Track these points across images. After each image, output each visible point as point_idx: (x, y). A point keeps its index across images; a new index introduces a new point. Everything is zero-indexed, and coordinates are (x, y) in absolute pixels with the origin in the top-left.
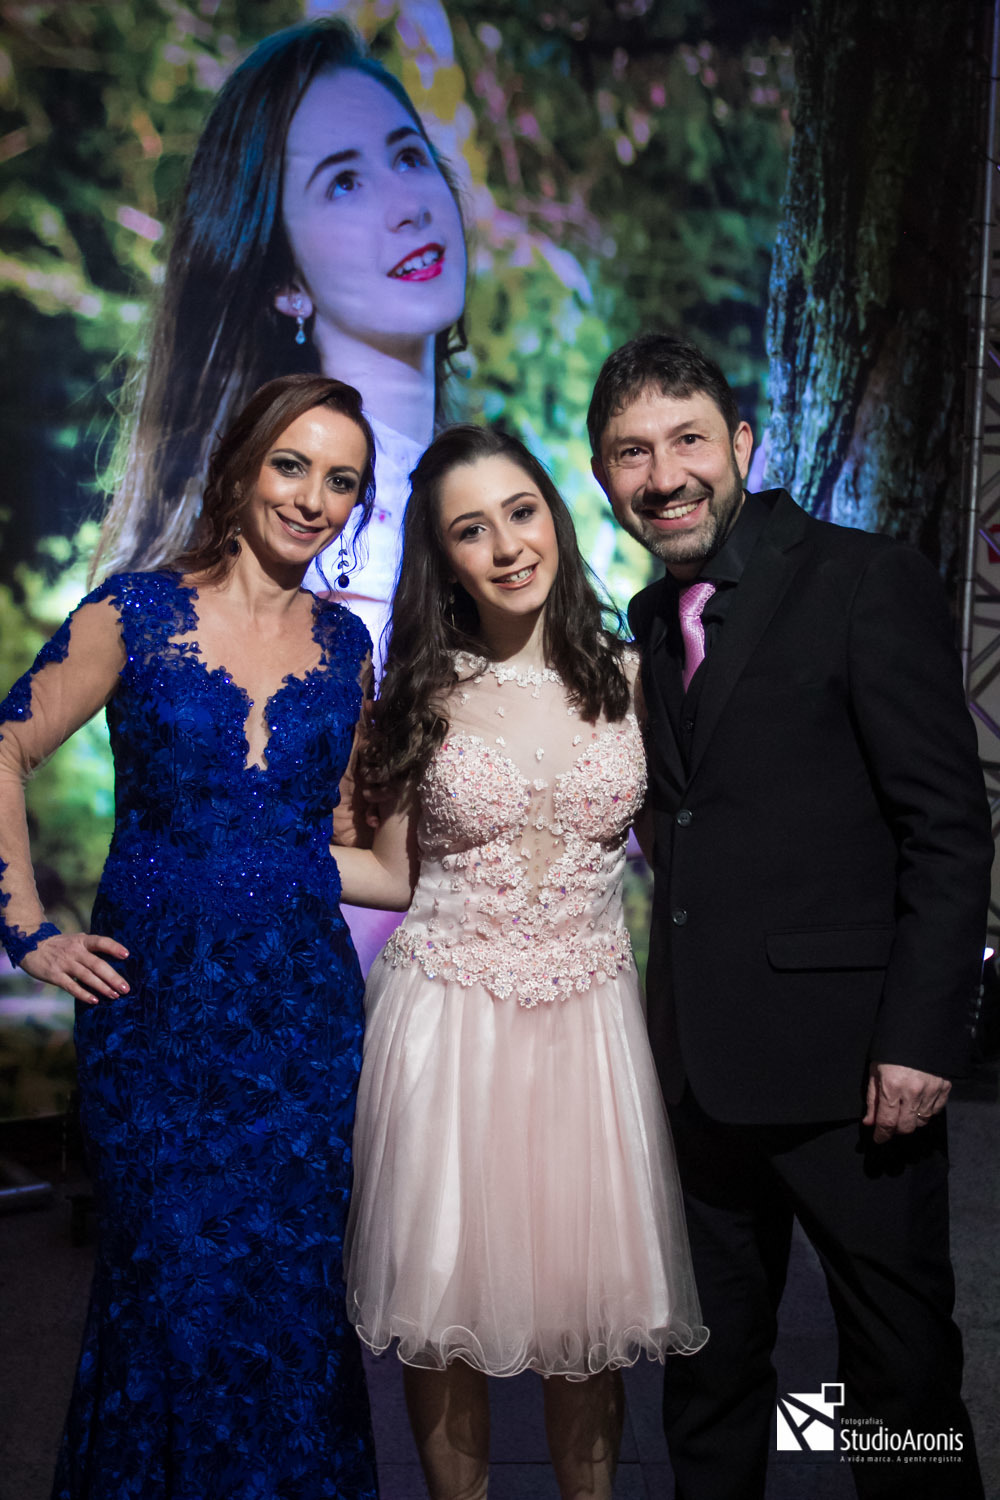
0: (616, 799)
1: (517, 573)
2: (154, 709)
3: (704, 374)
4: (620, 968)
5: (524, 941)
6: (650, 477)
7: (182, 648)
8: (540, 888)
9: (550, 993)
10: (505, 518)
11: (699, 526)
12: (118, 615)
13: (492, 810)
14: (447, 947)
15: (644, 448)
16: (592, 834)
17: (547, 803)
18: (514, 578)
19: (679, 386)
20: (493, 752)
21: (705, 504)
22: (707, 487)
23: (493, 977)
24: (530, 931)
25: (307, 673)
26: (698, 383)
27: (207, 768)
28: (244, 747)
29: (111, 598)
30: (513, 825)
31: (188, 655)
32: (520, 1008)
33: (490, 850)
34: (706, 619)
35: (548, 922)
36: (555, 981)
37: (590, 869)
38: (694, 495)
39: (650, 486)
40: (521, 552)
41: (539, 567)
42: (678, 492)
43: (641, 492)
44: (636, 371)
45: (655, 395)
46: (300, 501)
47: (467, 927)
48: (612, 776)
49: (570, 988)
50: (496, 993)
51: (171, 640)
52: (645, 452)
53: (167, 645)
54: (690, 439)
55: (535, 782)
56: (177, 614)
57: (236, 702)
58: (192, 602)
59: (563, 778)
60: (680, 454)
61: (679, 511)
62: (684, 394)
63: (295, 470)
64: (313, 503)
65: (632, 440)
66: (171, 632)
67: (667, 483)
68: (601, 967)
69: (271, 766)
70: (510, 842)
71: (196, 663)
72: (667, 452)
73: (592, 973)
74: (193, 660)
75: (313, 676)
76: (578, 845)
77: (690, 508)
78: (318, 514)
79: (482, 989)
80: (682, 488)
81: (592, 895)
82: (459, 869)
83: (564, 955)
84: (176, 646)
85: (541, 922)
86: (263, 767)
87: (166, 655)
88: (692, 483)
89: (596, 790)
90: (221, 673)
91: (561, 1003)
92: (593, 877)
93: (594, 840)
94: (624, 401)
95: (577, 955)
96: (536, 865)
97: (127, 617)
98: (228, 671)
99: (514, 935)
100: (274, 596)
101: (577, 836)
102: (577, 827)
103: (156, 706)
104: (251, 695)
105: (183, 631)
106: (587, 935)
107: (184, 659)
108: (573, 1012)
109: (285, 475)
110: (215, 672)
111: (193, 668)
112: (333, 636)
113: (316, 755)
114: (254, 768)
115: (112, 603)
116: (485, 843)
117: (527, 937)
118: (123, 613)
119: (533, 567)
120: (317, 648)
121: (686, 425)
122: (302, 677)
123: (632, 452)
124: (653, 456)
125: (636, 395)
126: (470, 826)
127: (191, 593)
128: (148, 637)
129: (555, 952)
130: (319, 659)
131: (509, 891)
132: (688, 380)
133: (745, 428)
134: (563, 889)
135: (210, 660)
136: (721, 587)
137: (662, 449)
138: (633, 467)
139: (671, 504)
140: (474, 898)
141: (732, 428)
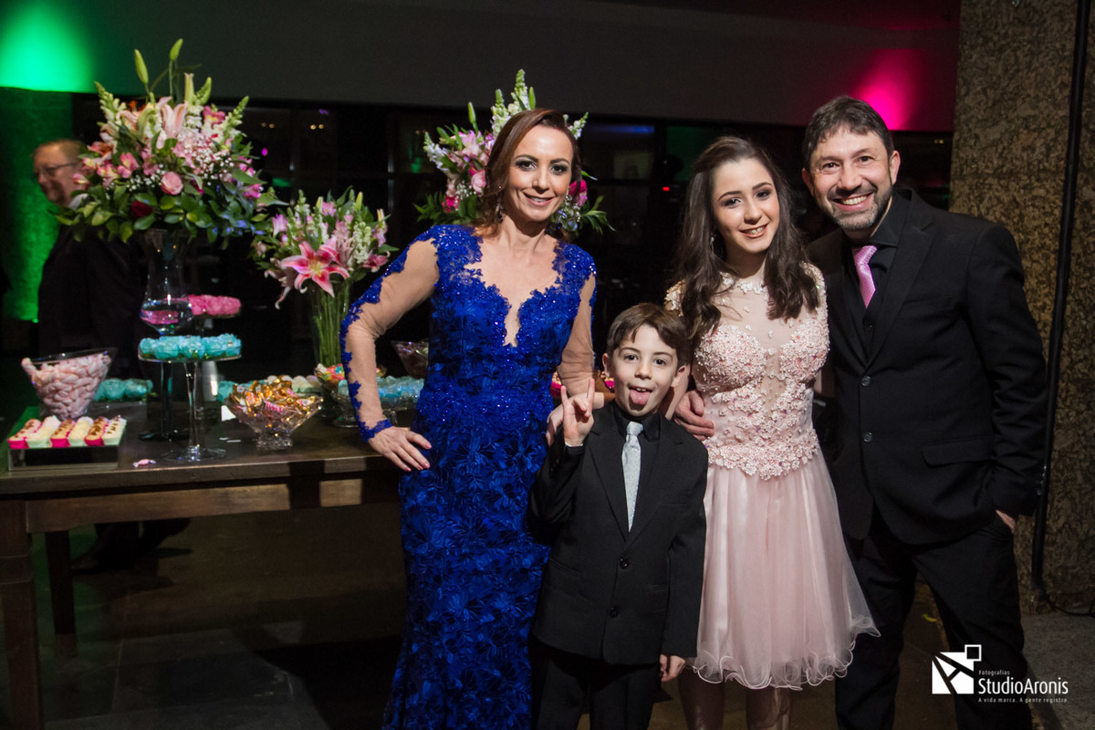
0: (815, 357)
1: (756, 229)
2: (452, 308)
3: (874, 121)
4: (813, 453)
5: (762, 441)
6: (840, 180)
7: (472, 272)
8: (772, 411)
9: (778, 471)
10: (753, 196)
11: (867, 210)
12: (436, 250)
13: (746, 369)
14: (717, 447)
15: (838, 163)
16: (802, 379)
17: (776, 364)
18: (754, 231)
19: (860, 128)
20: (745, 334)
21: (872, 197)
22: (874, 187)
23: (745, 463)
24: (765, 436)
25: (547, 289)
26: (872, 127)
27: (483, 343)
28: (504, 332)
29: (432, 240)
30: (758, 377)
31: (475, 276)
32: (761, 480)
33: (744, 391)
34: (873, 265)
35: (776, 430)
36: (780, 464)
37: (799, 399)
38: (866, 191)
39: (840, 185)
40: (760, 218)
41: (768, 226)
42: (857, 189)
43: (834, 189)
44: (835, 118)
45: (846, 133)
46: (535, 183)
47: (729, 435)
48: (813, 344)
49: (789, 468)
50: (747, 472)
51: (466, 267)
52: (837, 166)
53: (463, 269)
54: (865, 159)
55: (769, 351)
56: (470, 251)
57: (502, 306)
58: (479, 244)
59: (784, 346)
60: (859, 167)
61: (856, 201)
62: (863, 132)
63: (530, 166)
64: (543, 184)
65: (831, 158)
66: (466, 261)
67: (850, 183)
68: (804, 454)
69: (520, 345)
70: (755, 386)
71: (479, 281)
72: (852, 165)
73: (800, 458)
74: (477, 280)
75: (551, 291)
76: (793, 386)
77: (863, 198)
78: (547, 189)
79: (739, 471)
80: (859, 187)
81: (800, 413)
82: (725, 403)
83: (785, 449)
84: (468, 271)
85: (772, 431)
86: (514, 345)
87: (462, 276)
88: (865, 184)
89: (804, 353)
90: (493, 288)
91: (784, 476)
92: (800, 403)
93: (802, 382)
94: (828, 135)
95: (792, 448)
96: (770, 398)
97: (441, 252)
98: (497, 287)
99: (757, 439)
100: (525, 243)
101: (793, 380)
102: (793, 375)
103: (454, 306)
104: (510, 301)
105: (473, 262)
106: (797, 437)
107: (472, 279)
108: (791, 481)
109: (525, 170)
110: (489, 288)
111: (477, 286)
112: (568, 267)
113: (547, 340)
114: (509, 345)
115: (433, 242)
116: (740, 387)
117: (765, 440)
118: (439, 249)
119: (765, 226)
120: (555, 274)
121: (863, 151)
122: (543, 291)
123: (829, 165)
124: (843, 168)
125: (834, 132)
126: (734, 378)
127: (479, 239)
128: (452, 264)
129: (780, 447)
130: (555, 280)
131: (754, 414)
132: (866, 124)
133: (896, 155)
134: (785, 411)
135: (487, 280)
136: (880, 248)
137: (848, 164)
138: (829, 173)
139: (852, 196)
140: (732, 419)
141: (889, 153)
